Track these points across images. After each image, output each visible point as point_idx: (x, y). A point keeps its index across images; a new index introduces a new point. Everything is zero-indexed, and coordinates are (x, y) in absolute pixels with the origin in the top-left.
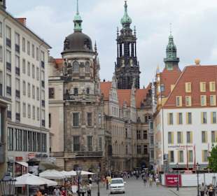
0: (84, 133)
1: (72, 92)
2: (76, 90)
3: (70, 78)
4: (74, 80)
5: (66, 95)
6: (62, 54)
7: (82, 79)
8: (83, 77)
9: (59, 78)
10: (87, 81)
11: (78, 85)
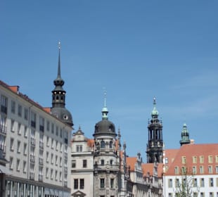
0: (108, 194)
1: (100, 163)
2: (103, 161)
3: (98, 153)
4: (102, 155)
5: (96, 165)
6: (94, 135)
7: (107, 154)
8: (107, 152)
9: (90, 153)
10: (111, 155)
11: (104, 158)
